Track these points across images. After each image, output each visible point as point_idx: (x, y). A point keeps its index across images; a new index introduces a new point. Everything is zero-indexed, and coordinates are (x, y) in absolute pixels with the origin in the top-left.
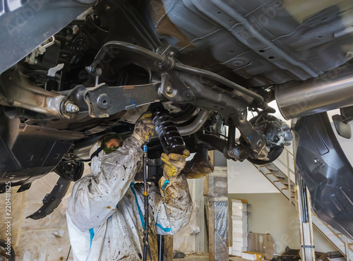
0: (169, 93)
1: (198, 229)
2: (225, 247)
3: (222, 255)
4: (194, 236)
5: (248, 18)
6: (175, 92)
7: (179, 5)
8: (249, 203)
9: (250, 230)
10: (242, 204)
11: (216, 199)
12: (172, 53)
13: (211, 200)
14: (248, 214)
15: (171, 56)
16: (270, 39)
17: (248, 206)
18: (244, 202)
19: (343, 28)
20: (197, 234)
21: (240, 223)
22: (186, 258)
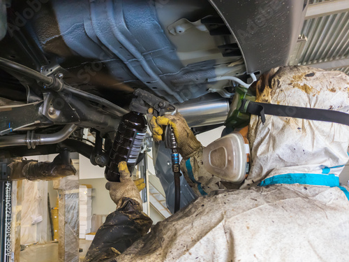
0: (51, 114)
1: (40, 218)
2: (75, 238)
3: (72, 245)
4: (36, 226)
5: (144, 56)
6: (58, 113)
7: (79, 32)
8: (94, 187)
9: (94, 213)
10: (86, 189)
11: (67, 192)
12: (61, 75)
13: (61, 193)
14: (92, 197)
15: (59, 78)
16: (158, 74)
17: (93, 190)
18: (89, 187)
19: (215, 77)
20: (38, 223)
21: (86, 207)
22: (26, 250)
